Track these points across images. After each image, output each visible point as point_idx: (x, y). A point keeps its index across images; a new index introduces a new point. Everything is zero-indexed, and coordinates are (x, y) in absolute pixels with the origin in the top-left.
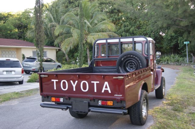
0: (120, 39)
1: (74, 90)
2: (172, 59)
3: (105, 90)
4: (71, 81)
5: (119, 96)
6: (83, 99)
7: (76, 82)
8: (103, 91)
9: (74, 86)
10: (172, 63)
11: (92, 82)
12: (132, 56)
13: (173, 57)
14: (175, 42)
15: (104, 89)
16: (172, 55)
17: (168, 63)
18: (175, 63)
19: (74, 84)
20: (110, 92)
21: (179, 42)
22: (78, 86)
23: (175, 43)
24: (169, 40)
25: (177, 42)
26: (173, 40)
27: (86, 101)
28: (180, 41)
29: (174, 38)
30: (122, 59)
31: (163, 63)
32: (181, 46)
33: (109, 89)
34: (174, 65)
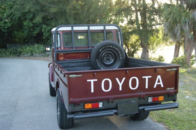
0: (89, 27)
1: (120, 89)
2: (37, 49)
3: (157, 85)
4: (117, 79)
5: (171, 89)
6: (130, 99)
7: (124, 79)
8: (155, 87)
9: (121, 85)
10: (37, 54)
11: (143, 77)
12: (111, 47)
13: (38, 48)
14: (39, 30)
15: (156, 83)
16: (36, 45)
17: (32, 55)
18: (41, 54)
19: (121, 82)
20: (162, 86)
21: (43, 30)
22: (126, 84)
23: (38, 32)
24: (31, 27)
25: (41, 31)
26: (35, 28)
27: (134, 101)
28: (45, 29)
29: (36, 25)
30: (100, 50)
31: (26, 55)
32: (46, 35)
33: (161, 83)
34: (40, 56)
